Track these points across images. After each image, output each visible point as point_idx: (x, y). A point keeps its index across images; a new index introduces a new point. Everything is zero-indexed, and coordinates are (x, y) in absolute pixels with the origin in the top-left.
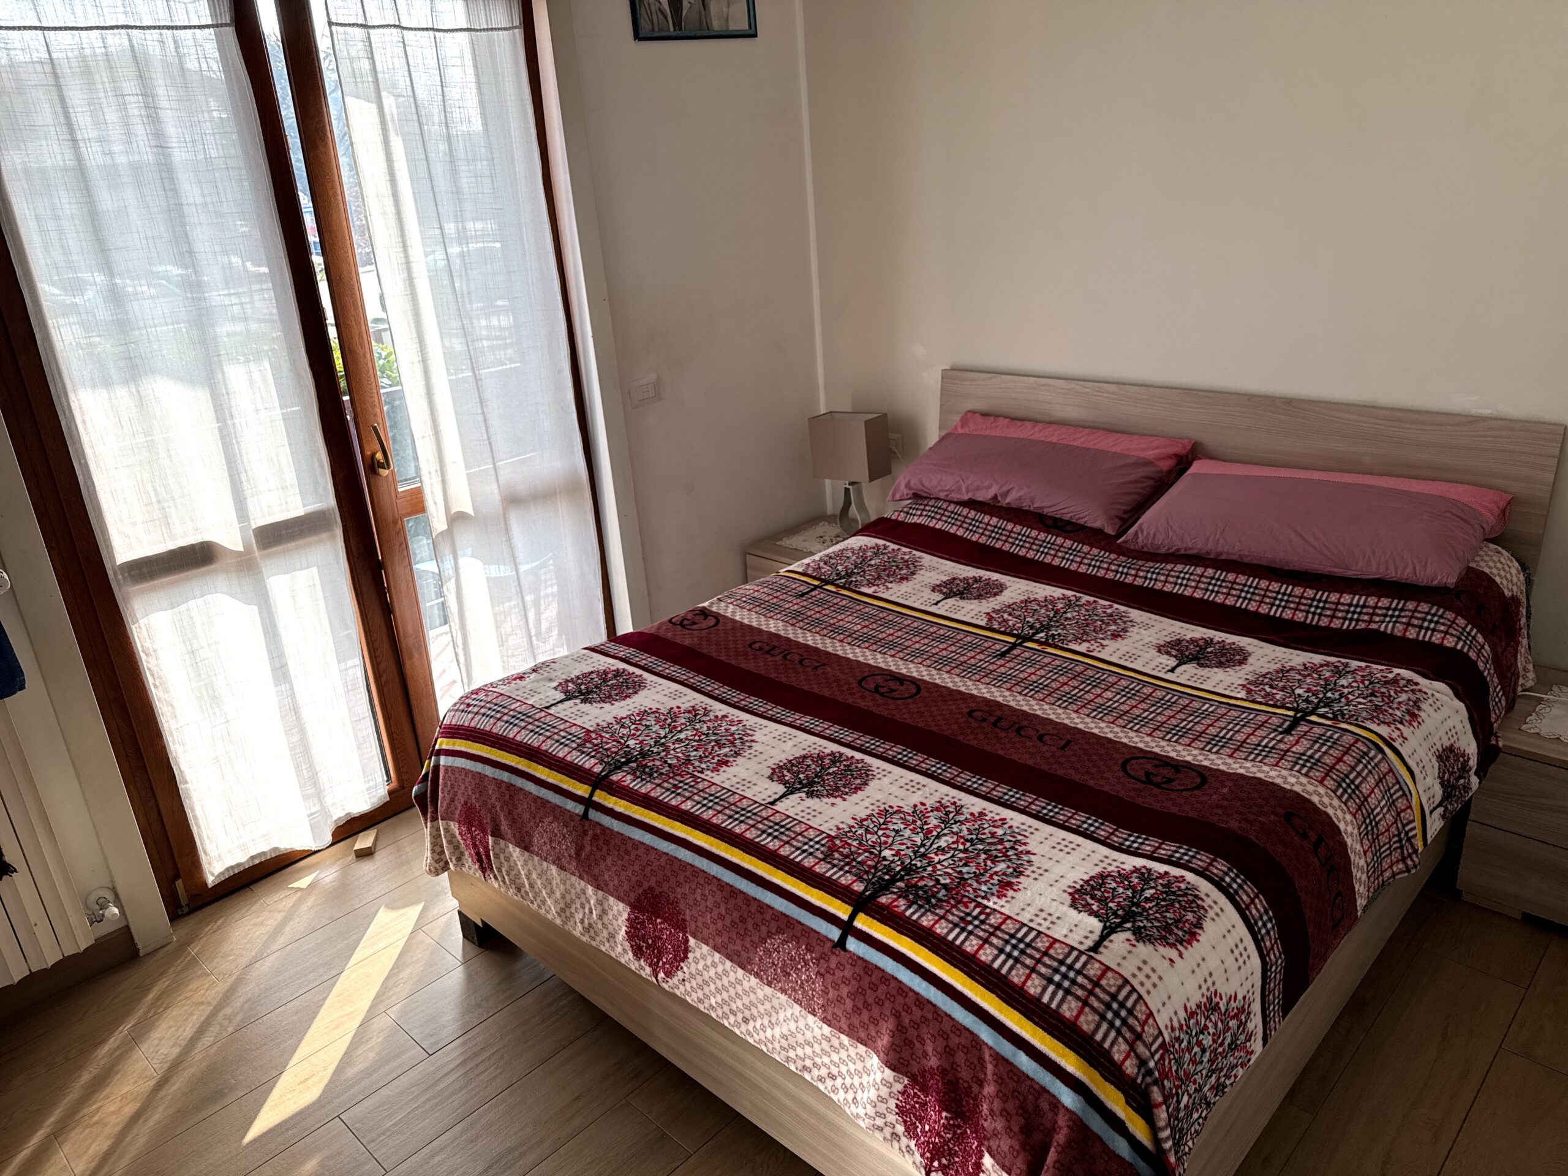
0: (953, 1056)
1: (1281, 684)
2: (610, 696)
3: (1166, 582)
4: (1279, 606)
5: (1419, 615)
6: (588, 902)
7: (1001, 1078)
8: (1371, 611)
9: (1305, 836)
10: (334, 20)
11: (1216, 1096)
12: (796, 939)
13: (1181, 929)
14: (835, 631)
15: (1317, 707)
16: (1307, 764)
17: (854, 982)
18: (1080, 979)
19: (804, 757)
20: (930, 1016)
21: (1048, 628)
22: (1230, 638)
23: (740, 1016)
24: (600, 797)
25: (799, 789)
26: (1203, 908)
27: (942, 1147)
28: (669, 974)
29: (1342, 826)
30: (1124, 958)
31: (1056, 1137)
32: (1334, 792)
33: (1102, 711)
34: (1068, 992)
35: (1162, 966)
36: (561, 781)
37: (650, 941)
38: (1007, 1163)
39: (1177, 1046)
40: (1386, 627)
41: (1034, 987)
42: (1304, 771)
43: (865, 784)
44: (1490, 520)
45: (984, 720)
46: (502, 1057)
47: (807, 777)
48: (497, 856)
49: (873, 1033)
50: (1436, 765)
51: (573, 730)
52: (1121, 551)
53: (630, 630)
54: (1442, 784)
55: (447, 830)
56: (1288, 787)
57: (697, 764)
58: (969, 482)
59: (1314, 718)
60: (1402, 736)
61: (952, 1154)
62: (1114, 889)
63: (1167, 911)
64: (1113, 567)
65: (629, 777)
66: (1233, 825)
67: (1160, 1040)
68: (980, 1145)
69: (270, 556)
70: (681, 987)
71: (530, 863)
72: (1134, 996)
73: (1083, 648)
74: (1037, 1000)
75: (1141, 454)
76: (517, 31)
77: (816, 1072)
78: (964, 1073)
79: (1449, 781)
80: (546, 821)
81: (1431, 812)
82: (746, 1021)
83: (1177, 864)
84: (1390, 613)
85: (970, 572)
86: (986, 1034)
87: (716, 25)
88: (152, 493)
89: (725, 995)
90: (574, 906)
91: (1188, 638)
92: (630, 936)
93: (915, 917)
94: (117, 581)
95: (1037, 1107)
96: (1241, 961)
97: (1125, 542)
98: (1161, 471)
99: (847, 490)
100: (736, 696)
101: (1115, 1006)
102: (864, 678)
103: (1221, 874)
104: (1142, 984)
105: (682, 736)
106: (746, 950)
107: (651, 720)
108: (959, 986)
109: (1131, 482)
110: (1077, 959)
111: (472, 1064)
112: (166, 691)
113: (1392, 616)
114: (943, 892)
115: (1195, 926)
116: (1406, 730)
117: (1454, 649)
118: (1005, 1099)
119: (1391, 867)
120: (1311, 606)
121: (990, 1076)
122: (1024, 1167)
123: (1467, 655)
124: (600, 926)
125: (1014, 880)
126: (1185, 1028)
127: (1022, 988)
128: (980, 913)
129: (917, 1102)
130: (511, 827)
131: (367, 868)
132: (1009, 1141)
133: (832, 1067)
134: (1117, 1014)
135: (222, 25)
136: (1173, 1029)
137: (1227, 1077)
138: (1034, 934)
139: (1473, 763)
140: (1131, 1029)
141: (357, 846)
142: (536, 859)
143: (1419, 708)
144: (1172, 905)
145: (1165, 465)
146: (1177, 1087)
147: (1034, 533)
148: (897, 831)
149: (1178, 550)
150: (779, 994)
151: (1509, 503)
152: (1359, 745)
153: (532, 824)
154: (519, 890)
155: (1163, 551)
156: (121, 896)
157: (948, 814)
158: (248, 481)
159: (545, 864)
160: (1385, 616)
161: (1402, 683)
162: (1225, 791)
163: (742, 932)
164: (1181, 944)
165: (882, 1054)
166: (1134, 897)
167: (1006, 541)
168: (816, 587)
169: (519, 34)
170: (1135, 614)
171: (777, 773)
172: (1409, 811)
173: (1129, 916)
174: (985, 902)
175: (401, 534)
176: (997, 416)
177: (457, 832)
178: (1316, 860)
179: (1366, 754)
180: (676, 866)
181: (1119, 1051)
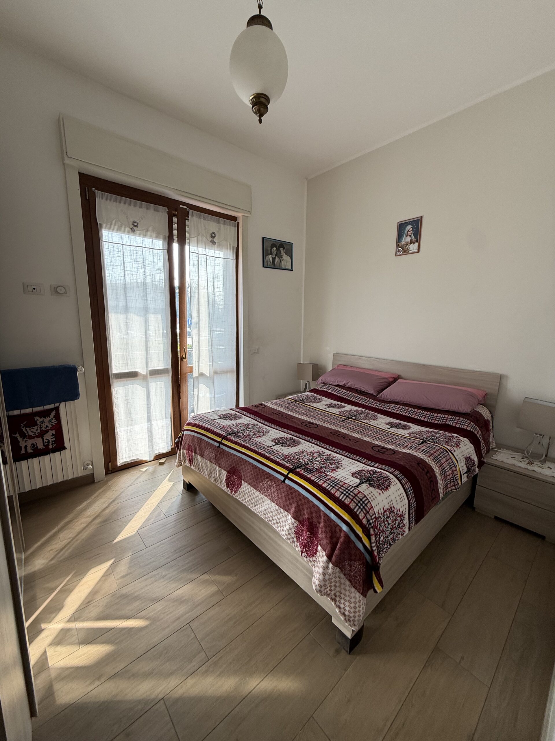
0: (312, 514)
1: (419, 434)
2: (232, 419)
3: (389, 409)
4: (420, 416)
5: (460, 421)
6: (216, 471)
7: (326, 521)
8: (446, 419)
9: (423, 470)
10: (190, 251)
11: (393, 542)
12: (271, 480)
13: (384, 486)
14: (297, 412)
15: (430, 440)
16: (426, 452)
17: (286, 492)
18: (351, 494)
19: (282, 438)
20: (307, 502)
21: (356, 416)
22: (406, 423)
23: (253, 504)
24: (224, 441)
25: (279, 444)
26: (391, 482)
27: (307, 544)
28: (235, 492)
29: (435, 470)
30: (365, 490)
31: (340, 540)
32: (433, 460)
33: (369, 436)
34: (347, 496)
35: (377, 495)
36: (214, 437)
37: (232, 483)
38: (325, 548)
39: (380, 519)
40: (450, 423)
41: (337, 494)
42: (424, 453)
43: (298, 445)
44: (480, 398)
45: (335, 434)
46: (187, 520)
47: (282, 442)
48: (194, 459)
49: (290, 508)
50: (465, 461)
51: (220, 425)
52: (378, 400)
53: (243, 406)
54: (467, 466)
55: (183, 452)
56: (419, 456)
57: (252, 436)
58: (338, 380)
59: (428, 442)
60: (454, 450)
61: (309, 547)
62: (365, 474)
63: (380, 480)
64: (375, 404)
65: (232, 437)
66: (402, 463)
67: (374, 516)
68: (318, 542)
69: (151, 378)
70: (238, 496)
71: (203, 460)
72: (367, 501)
73: (365, 421)
74: (338, 498)
75: (384, 376)
76: (234, 260)
77: (273, 522)
78: (315, 520)
79: (469, 466)
80: (209, 448)
81: (463, 474)
82: (255, 506)
83: (384, 470)
84: (452, 420)
85: (337, 403)
86: (322, 507)
87: (283, 267)
88: (125, 356)
89: (250, 498)
90: (212, 473)
91: (394, 422)
92: (226, 481)
93: (306, 475)
94: (112, 377)
95: (335, 531)
96: (402, 499)
97: (379, 397)
98: (389, 381)
99: (306, 383)
100: (266, 423)
101: (361, 502)
102: (303, 423)
103: (397, 474)
104: (370, 498)
105: (249, 430)
106: (257, 484)
107: (242, 425)
108: (316, 493)
109: (381, 383)
110: (351, 488)
111: (178, 521)
112: (118, 409)
113: (452, 421)
114: (315, 470)
115: (388, 486)
116: (455, 449)
117: (470, 431)
118: (326, 528)
119: (451, 487)
120: (429, 417)
121: (322, 520)
122: (330, 549)
123: (474, 432)
124: (219, 479)
125: (336, 469)
126: (383, 514)
127: (334, 494)
128: (325, 475)
129: (300, 530)
130: (199, 450)
131: (162, 467)
132: (326, 541)
133: (278, 520)
134: (361, 505)
135: (164, 250)
136: (379, 514)
137: (397, 537)
138: (340, 481)
139: (476, 463)
140: (366, 510)
141: (160, 461)
142: (204, 459)
143: (459, 444)
144: (381, 479)
145: (391, 380)
146: (380, 533)
147: (355, 394)
148: (305, 456)
149: (393, 400)
150: (265, 497)
151: (486, 394)
152: (441, 450)
153: (205, 449)
154: (199, 469)
155: (389, 400)
156: (94, 464)
157: (320, 454)
158: (150, 357)
159: (206, 461)
160: (450, 420)
161: (455, 437)
162: (401, 455)
163: (257, 479)
164: (383, 490)
165: (292, 514)
166: (370, 476)
167: (347, 396)
168: (293, 402)
169: (235, 261)
170: (380, 416)
171: (274, 440)
172: (456, 471)
173: (368, 480)
174: (327, 473)
175: (186, 377)
176: (347, 366)
177: (185, 453)
178: (427, 477)
179: (443, 452)
180: (241, 460)
181: (361, 515)
